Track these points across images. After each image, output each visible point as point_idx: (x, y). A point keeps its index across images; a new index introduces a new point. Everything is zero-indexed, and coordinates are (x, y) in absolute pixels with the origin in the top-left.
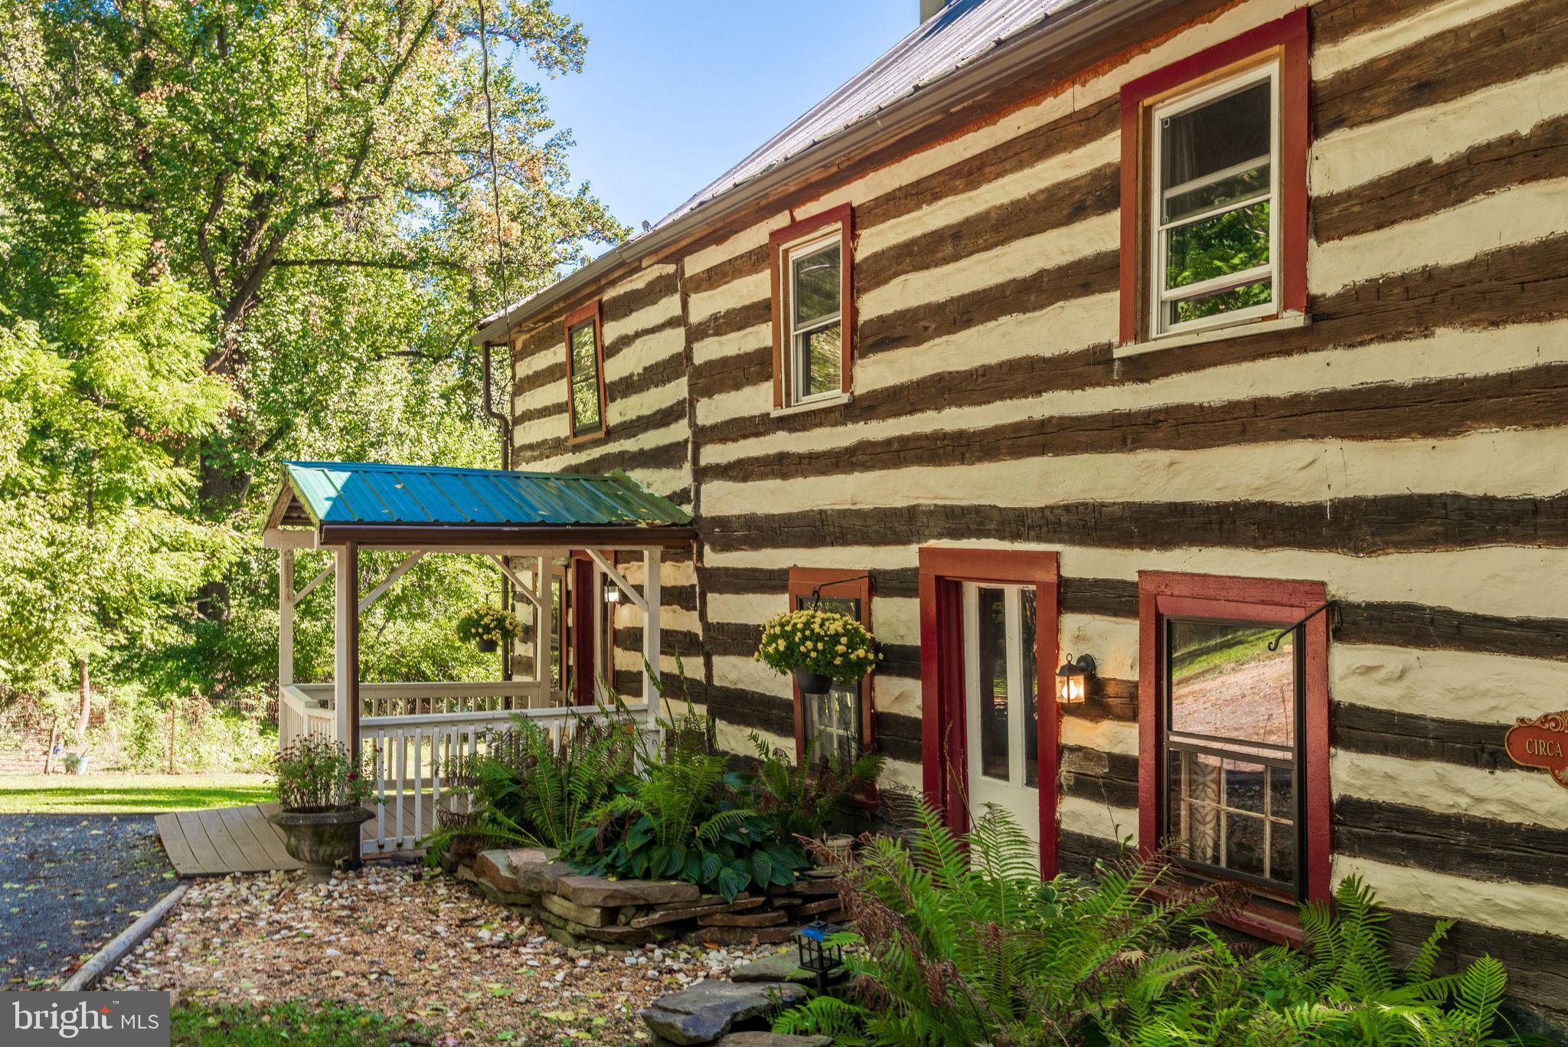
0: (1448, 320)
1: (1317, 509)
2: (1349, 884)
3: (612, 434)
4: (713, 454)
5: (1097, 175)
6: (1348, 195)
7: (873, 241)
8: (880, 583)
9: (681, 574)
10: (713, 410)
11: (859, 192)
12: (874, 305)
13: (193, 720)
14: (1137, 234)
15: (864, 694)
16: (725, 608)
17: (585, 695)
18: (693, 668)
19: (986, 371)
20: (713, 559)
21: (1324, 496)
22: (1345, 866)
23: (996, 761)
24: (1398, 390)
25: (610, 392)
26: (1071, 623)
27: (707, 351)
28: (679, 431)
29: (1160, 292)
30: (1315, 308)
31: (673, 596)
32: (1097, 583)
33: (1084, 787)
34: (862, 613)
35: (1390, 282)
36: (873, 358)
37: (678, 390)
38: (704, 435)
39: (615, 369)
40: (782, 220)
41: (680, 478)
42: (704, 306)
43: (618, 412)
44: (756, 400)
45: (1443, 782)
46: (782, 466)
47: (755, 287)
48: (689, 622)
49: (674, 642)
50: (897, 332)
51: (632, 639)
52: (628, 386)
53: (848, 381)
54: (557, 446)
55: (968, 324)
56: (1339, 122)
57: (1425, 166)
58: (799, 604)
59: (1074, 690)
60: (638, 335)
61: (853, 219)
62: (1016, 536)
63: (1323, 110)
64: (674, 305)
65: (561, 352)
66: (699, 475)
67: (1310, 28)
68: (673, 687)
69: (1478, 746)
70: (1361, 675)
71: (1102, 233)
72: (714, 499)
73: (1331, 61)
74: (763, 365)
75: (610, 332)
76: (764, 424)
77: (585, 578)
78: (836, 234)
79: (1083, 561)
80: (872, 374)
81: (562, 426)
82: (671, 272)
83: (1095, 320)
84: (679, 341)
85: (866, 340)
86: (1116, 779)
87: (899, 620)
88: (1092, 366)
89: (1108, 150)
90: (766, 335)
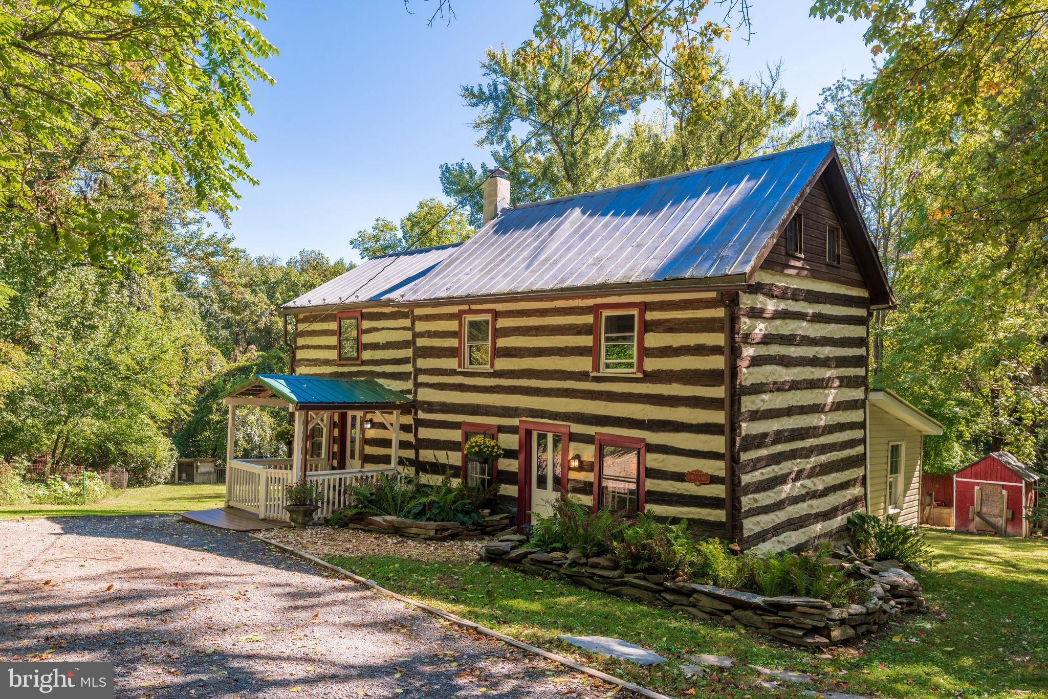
0: (675, 382)
1: (644, 421)
2: (649, 511)
3: (364, 363)
4: (422, 379)
5: (585, 325)
6: (653, 349)
7: (502, 323)
8: (502, 429)
9: (408, 420)
10: (422, 363)
11: (499, 307)
12: (502, 342)
14: (597, 341)
15: (494, 464)
16: (424, 433)
17: (341, 463)
18: (410, 454)
19: (547, 371)
20: (421, 415)
21: (646, 418)
22: (648, 507)
23: (542, 485)
24: (664, 396)
25: (362, 347)
26: (573, 445)
27: (421, 342)
28: (408, 368)
29: (603, 360)
30: (645, 373)
31: (405, 428)
32: (581, 434)
33: (576, 490)
34: (495, 437)
35: (663, 371)
36: (502, 359)
37: (408, 353)
38: (418, 371)
39: (366, 339)
40: (466, 307)
41: (409, 385)
42: (420, 326)
43: (367, 355)
44: (451, 363)
45: (672, 486)
46: (461, 388)
47: (453, 326)
48: (410, 437)
49: (404, 445)
50: (513, 353)
51: (382, 443)
52: (375, 346)
53: (492, 365)
54: (327, 362)
55: (540, 356)
56: (651, 331)
57: (671, 347)
58: (467, 435)
59: (575, 464)
60: (383, 329)
61: (496, 315)
62: (555, 419)
63: (648, 327)
64: (407, 323)
65: (333, 326)
66: (417, 385)
67: (645, 307)
68: (401, 462)
69: (679, 477)
70: (654, 460)
71: (586, 341)
72: (425, 395)
73: (650, 316)
74: (452, 352)
75: (366, 324)
76: (452, 372)
77: (343, 417)
78: (488, 317)
79: (576, 428)
80: (502, 364)
81: (333, 355)
82: (406, 311)
83: (584, 364)
84: (408, 336)
85: (499, 353)
86: (586, 488)
87: (510, 441)
88: (583, 376)
89: (589, 319)
90: (454, 342)
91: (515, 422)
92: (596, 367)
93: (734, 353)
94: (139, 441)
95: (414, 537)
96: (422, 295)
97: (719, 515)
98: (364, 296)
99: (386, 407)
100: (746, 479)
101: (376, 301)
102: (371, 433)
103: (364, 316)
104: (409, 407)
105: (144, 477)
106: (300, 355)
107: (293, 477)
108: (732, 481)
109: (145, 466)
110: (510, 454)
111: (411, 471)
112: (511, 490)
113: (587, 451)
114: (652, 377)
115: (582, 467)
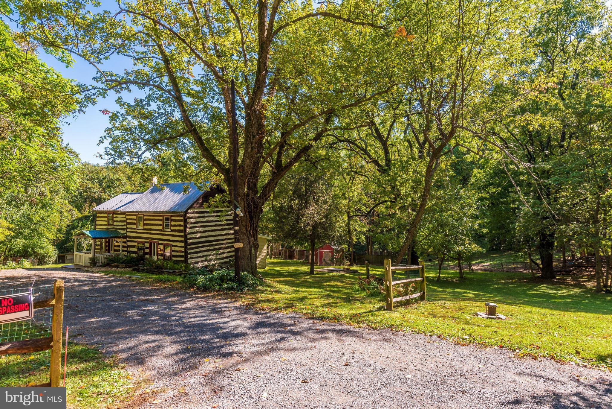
0: (176, 232)
3: (114, 225)
4: (128, 230)
6: (173, 225)
7: (145, 217)
8: (146, 242)
9: (125, 240)
10: (128, 226)
11: (145, 214)
12: (145, 222)
14: (163, 223)
15: (144, 251)
16: (129, 244)
17: (109, 252)
18: (125, 249)
19: (154, 229)
20: (128, 239)
21: (171, 239)
22: (172, 258)
23: (154, 255)
24: (174, 235)
25: (114, 221)
26: (159, 246)
27: (128, 221)
28: (125, 227)
29: (164, 227)
31: (124, 242)
34: (144, 244)
35: (174, 229)
37: (125, 223)
38: (127, 228)
39: (115, 219)
40: (137, 214)
41: (125, 232)
42: (128, 217)
43: (115, 223)
44: (134, 226)
45: (176, 254)
46: (137, 232)
47: (135, 217)
48: (126, 245)
49: (124, 247)
50: (147, 225)
51: (118, 246)
52: (117, 221)
53: (143, 228)
54: (105, 225)
55: (153, 225)
56: (172, 221)
57: (175, 225)
58: (138, 244)
59: (159, 250)
60: (119, 217)
61: (144, 216)
62: (156, 240)
64: (124, 216)
65: (106, 215)
66: (127, 232)
67: (172, 216)
68: (123, 251)
69: (177, 251)
70: (173, 248)
71: (161, 223)
72: (129, 234)
73: (173, 218)
74: (135, 224)
75: (115, 216)
76: (134, 229)
77: (109, 240)
78: (142, 216)
79: (160, 242)
80: (145, 227)
81: (106, 223)
82: (124, 213)
83: (160, 228)
84: (125, 219)
85: (145, 224)
86: (161, 255)
87: (147, 245)
88: (160, 230)
89: (161, 218)
90: (135, 221)
91: (148, 241)
92: (163, 229)
93: (185, 226)
96: (127, 210)
97: (183, 259)
98: (114, 209)
99: (119, 237)
100: (189, 251)
101: (116, 210)
102: (116, 244)
103: (114, 213)
104: (125, 237)
105: (44, 261)
106: (97, 223)
108: (186, 252)
109: (44, 257)
110: (147, 248)
111: (125, 253)
112: (147, 256)
113: (162, 247)
114: (172, 231)
115: (161, 250)
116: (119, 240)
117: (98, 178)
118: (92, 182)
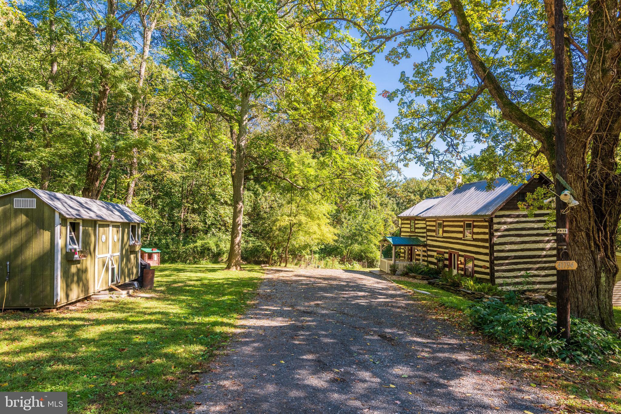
0: (480, 242)
3: (416, 233)
4: (428, 238)
6: (475, 232)
7: (445, 223)
8: (445, 253)
9: (425, 249)
10: (429, 234)
11: (444, 219)
12: (445, 229)
13: (333, 260)
14: (464, 230)
15: (444, 262)
16: (429, 253)
17: (411, 261)
18: (426, 259)
20: (428, 248)
21: (474, 251)
22: (475, 275)
23: (455, 268)
24: (477, 245)
25: (416, 228)
26: (459, 257)
27: (428, 228)
28: (425, 235)
29: (465, 235)
30: (473, 239)
31: (424, 251)
32: (461, 255)
33: (460, 270)
34: (443, 255)
35: (477, 238)
37: (425, 230)
38: (427, 236)
39: (417, 226)
40: (437, 219)
41: (425, 239)
42: (428, 223)
43: (417, 230)
44: (434, 234)
45: (480, 269)
46: (436, 241)
47: (434, 224)
48: (426, 254)
49: (424, 256)
50: (447, 232)
51: (419, 255)
52: (418, 228)
53: (443, 235)
54: (408, 232)
55: (453, 233)
56: (475, 228)
57: (479, 232)
58: (437, 254)
59: (459, 262)
60: (420, 223)
61: (444, 221)
62: (457, 251)
63: (475, 226)
64: (425, 222)
65: (409, 222)
66: (427, 240)
67: (474, 221)
68: (424, 260)
69: (481, 267)
70: (476, 262)
71: (461, 229)
72: (429, 242)
73: (475, 224)
74: (434, 231)
75: (416, 222)
76: (434, 236)
77: (411, 248)
78: (441, 222)
79: (461, 253)
80: (445, 235)
81: (409, 230)
82: (424, 219)
83: (461, 236)
84: (425, 226)
85: (444, 232)
86: (462, 269)
87: (447, 256)
88: (460, 239)
89: (462, 224)
90: (434, 228)
91: (447, 251)
92: (464, 237)
93: (491, 235)
94: (371, 253)
95: (417, 279)
96: (427, 215)
97: (488, 277)
98: (415, 215)
99: (419, 246)
100: (496, 268)
101: (417, 216)
102: (417, 253)
103: (416, 220)
104: (425, 246)
105: (373, 265)
106: (402, 229)
107: (392, 262)
108: (492, 268)
109: (373, 261)
110: (446, 259)
111: (426, 263)
112: (447, 269)
113: (462, 259)
114: (475, 240)
115: (461, 264)
116: (419, 248)
117: (419, 191)
118: (415, 195)
